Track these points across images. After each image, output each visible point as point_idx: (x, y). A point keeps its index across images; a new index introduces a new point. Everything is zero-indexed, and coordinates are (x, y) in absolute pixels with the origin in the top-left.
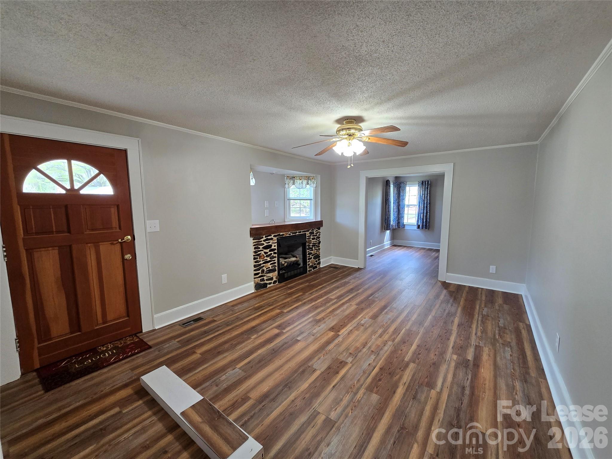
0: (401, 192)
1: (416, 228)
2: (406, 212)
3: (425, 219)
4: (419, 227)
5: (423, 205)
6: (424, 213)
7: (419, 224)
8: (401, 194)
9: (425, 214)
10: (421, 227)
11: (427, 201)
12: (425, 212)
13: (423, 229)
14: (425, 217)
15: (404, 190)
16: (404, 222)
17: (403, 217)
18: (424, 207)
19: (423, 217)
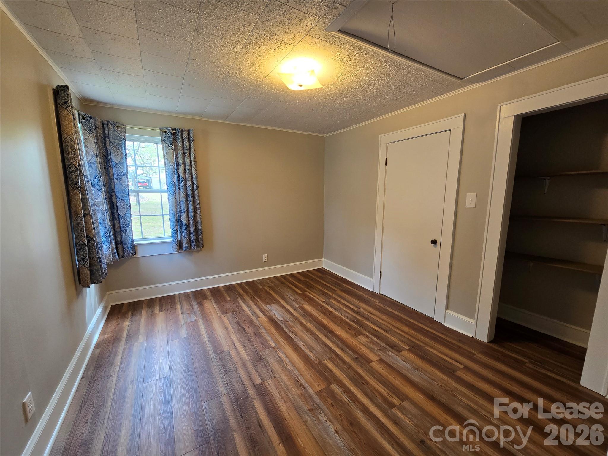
0: (112, 151)
1: (172, 249)
2: (134, 210)
3: (192, 224)
4: (180, 246)
5: (183, 190)
6: (188, 211)
7: (179, 239)
8: (114, 158)
9: (191, 214)
10: (184, 245)
11: (192, 182)
12: (191, 208)
13: (191, 249)
14: (191, 221)
15: (120, 146)
16: (135, 237)
17: (129, 225)
18: (187, 196)
19: (188, 220)
